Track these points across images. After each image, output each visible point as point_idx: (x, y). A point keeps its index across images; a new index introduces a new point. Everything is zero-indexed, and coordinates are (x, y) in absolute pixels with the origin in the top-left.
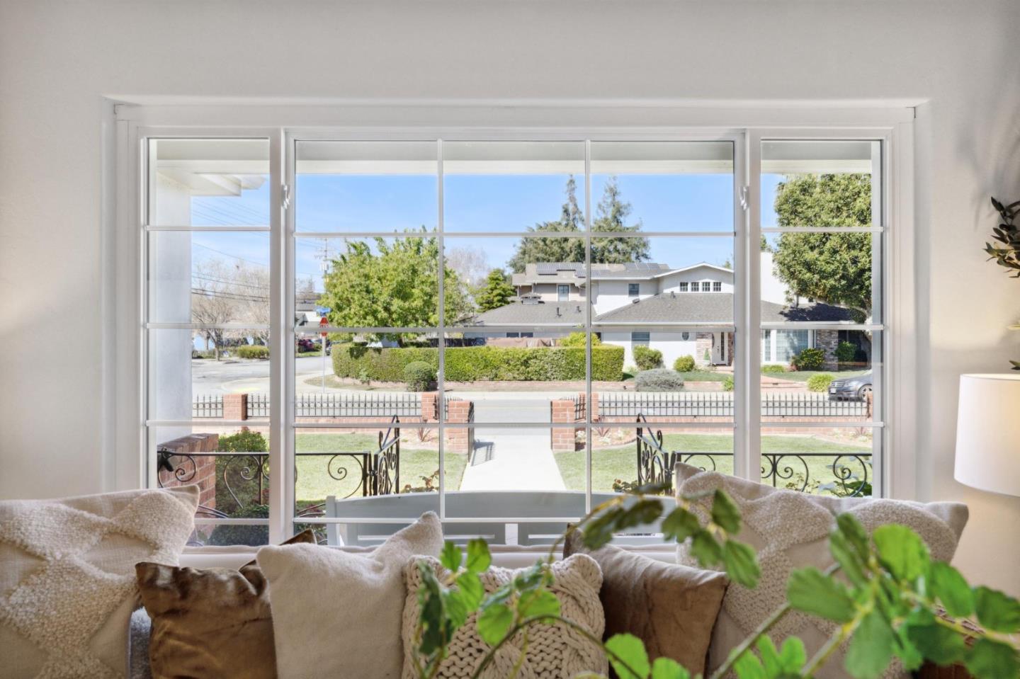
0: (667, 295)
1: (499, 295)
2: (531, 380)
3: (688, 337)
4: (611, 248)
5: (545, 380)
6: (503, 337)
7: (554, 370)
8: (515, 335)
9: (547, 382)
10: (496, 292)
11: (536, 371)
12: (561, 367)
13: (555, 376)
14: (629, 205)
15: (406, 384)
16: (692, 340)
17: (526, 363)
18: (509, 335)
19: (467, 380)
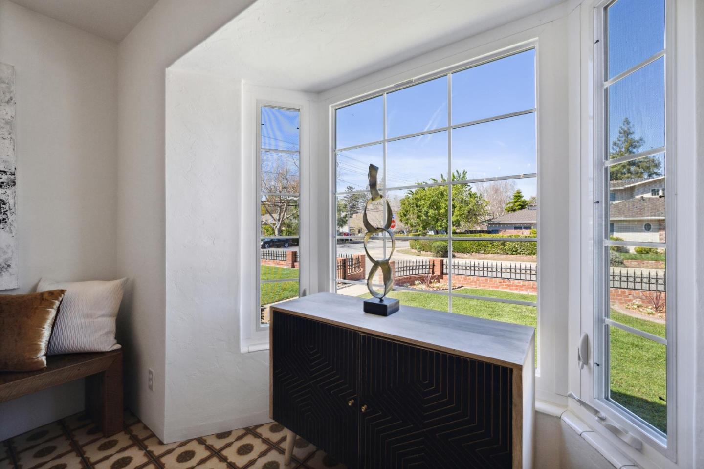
0: (638, 199)
1: (519, 205)
2: (508, 254)
3: (650, 228)
4: (625, 170)
5: (516, 255)
6: (512, 229)
7: (522, 248)
8: (520, 228)
9: (518, 255)
10: (518, 203)
11: (510, 249)
12: (527, 247)
13: (523, 252)
14: (641, 140)
15: (433, 254)
16: (654, 231)
17: (504, 244)
18: (516, 228)
19: (468, 253)
